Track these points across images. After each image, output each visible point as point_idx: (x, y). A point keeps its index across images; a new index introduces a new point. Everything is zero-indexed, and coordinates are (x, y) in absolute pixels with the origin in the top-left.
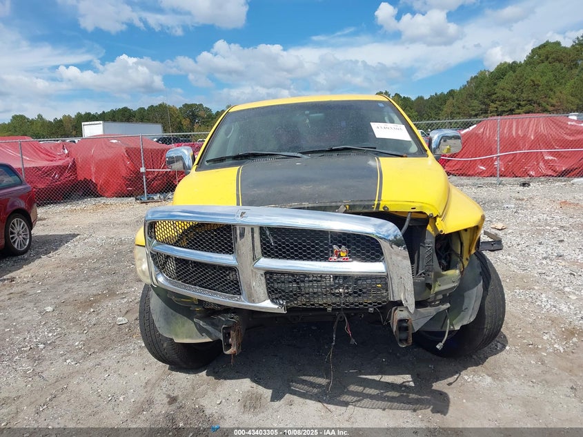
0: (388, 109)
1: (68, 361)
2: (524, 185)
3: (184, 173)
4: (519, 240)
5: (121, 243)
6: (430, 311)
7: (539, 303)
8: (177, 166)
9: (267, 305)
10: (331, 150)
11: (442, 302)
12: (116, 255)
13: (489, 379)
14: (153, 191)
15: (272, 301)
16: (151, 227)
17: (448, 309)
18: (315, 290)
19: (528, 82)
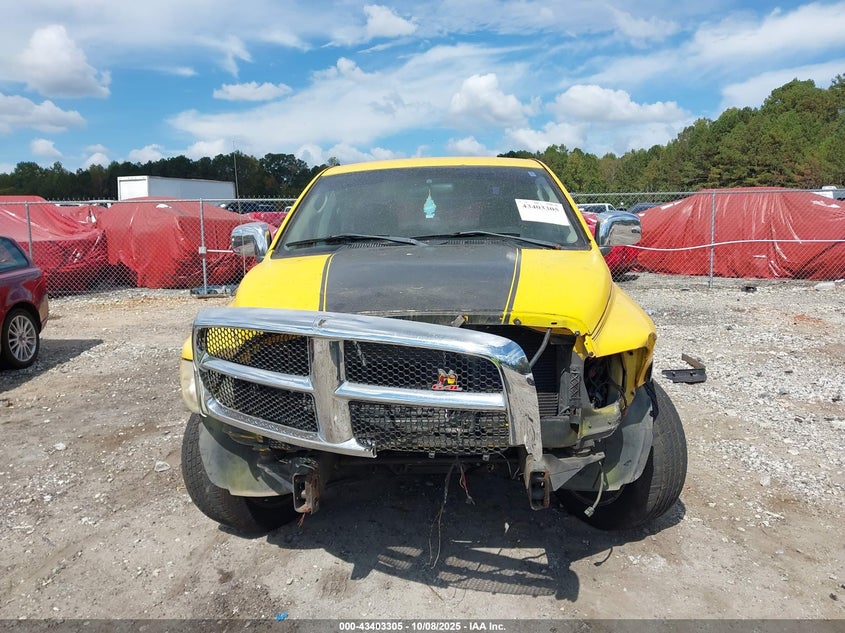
0: (542, 180)
1: (84, 520)
2: (748, 289)
3: (254, 259)
4: (729, 368)
5: (167, 355)
6: (576, 463)
7: (744, 459)
8: (246, 250)
9: (352, 446)
10: (458, 236)
11: (593, 451)
12: (159, 371)
13: (662, 562)
14: (216, 280)
15: (358, 441)
16: (202, 335)
17: (603, 460)
18: (425, 429)
19: (766, 139)
